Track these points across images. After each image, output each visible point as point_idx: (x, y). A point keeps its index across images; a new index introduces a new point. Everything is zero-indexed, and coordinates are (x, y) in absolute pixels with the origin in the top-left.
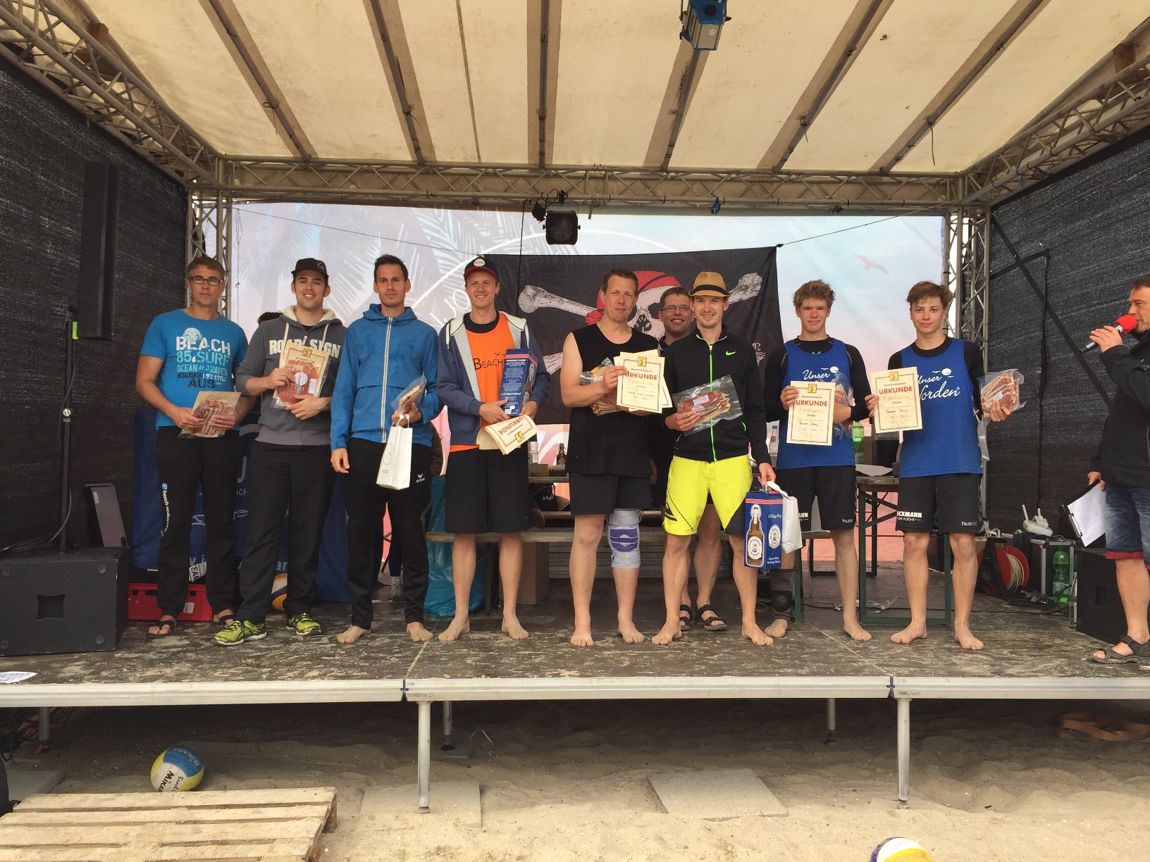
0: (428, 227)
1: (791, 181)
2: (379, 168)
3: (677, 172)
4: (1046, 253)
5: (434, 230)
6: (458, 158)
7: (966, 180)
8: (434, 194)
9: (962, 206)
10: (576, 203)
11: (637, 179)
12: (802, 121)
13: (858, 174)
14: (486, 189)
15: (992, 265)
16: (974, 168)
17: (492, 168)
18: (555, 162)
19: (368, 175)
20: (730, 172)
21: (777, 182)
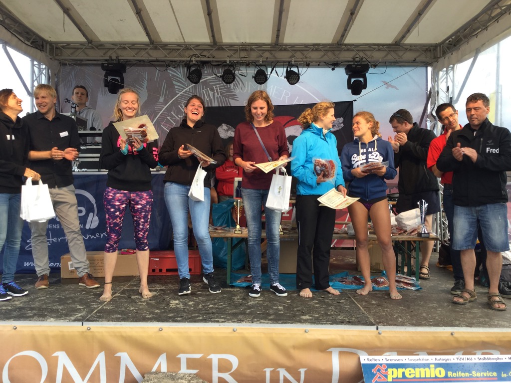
1: (348, 50)
2: (130, 46)
7: (441, 47)
11: (266, 50)
19: (124, 50)
20: (314, 45)
21: (340, 51)
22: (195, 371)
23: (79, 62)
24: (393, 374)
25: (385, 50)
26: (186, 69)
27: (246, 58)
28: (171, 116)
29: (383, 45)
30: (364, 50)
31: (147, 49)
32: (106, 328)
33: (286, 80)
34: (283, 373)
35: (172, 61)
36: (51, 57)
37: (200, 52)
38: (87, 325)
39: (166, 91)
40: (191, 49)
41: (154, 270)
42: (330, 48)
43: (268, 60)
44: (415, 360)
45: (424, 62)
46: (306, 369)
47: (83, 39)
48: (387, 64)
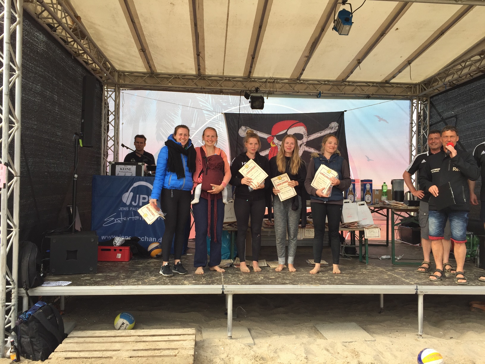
0: (201, 101)
1: (349, 85)
2: (181, 77)
3: (304, 80)
4: (456, 116)
5: (203, 102)
6: (215, 73)
7: (420, 86)
8: (204, 88)
9: (418, 97)
10: (263, 92)
11: (286, 83)
12: (358, 61)
13: (377, 83)
14: (225, 86)
15: (431, 120)
16: (424, 81)
17: (229, 78)
18: (253, 76)
19: (176, 79)
20: (325, 81)
21: (344, 85)
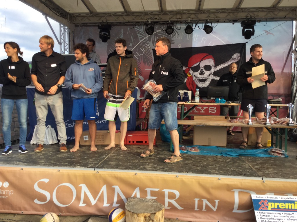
1: (243, 12)
20: (222, 9)
21: (239, 12)
22: (155, 198)
23: (85, 24)
24: (271, 206)
25: (267, 11)
26: (145, 27)
27: (180, 18)
28: (136, 54)
29: (265, 8)
30: (253, 12)
31: (123, 16)
32: (107, 172)
33: (204, 31)
34: (205, 202)
35: (137, 22)
36: (70, 22)
37: (153, 16)
38: (97, 170)
39: (133, 40)
40: (148, 15)
41: (130, 142)
42: (231, 11)
43: (194, 19)
44: (285, 198)
45: (291, 18)
46: (219, 200)
47: (88, 11)
48: (267, 20)
